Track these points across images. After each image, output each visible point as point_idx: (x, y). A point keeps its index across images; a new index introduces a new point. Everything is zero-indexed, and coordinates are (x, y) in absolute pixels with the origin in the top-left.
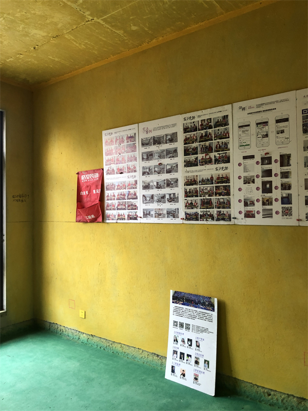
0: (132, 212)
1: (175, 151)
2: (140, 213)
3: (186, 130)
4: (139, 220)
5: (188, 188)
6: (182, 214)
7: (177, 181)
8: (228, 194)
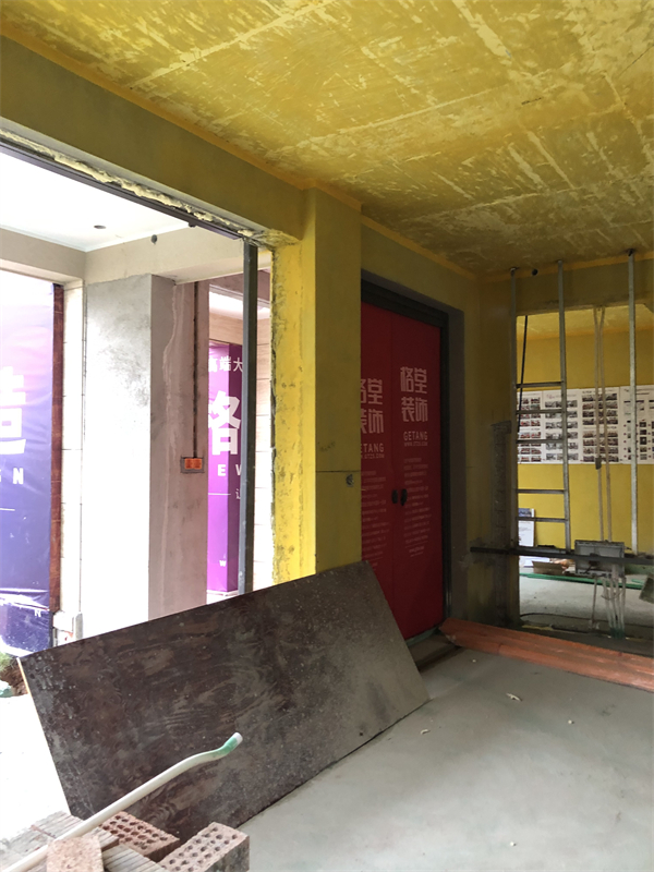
0: (536, 456)
1: (575, 413)
2: (543, 456)
3: (584, 400)
4: (542, 462)
5: (586, 439)
6: (581, 457)
7: (576, 434)
8: (617, 444)
